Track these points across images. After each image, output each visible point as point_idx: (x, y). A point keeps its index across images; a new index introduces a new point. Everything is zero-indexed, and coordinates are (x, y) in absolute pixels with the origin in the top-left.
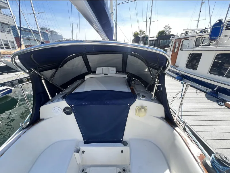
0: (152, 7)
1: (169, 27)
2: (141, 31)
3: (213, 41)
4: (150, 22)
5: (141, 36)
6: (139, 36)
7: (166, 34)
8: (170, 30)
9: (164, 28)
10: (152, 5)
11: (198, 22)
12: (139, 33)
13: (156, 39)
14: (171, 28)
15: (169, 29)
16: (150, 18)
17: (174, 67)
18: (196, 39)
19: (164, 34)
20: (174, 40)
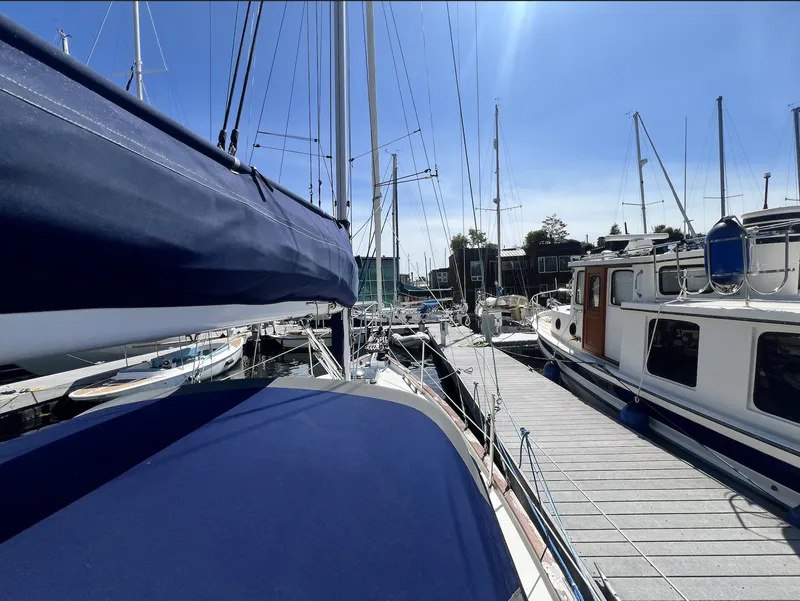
0: (497, 172)
1: (557, 222)
2: (472, 232)
3: (728, 287)
4: (498, 210)
5: (476, 247)
6: (469, 246)
7: (552, 240)
8: (564, 229)
9: (544, 224)
10: (498, 168)
11: (644, 208)
12: (469, 237)
13: (522, 253)
14: (563, 222)
15: (558, 226)
16: (497, 201)
17: (602, 366)
18: (658, 270)
19: (547, 239)
20: (583, 269)
